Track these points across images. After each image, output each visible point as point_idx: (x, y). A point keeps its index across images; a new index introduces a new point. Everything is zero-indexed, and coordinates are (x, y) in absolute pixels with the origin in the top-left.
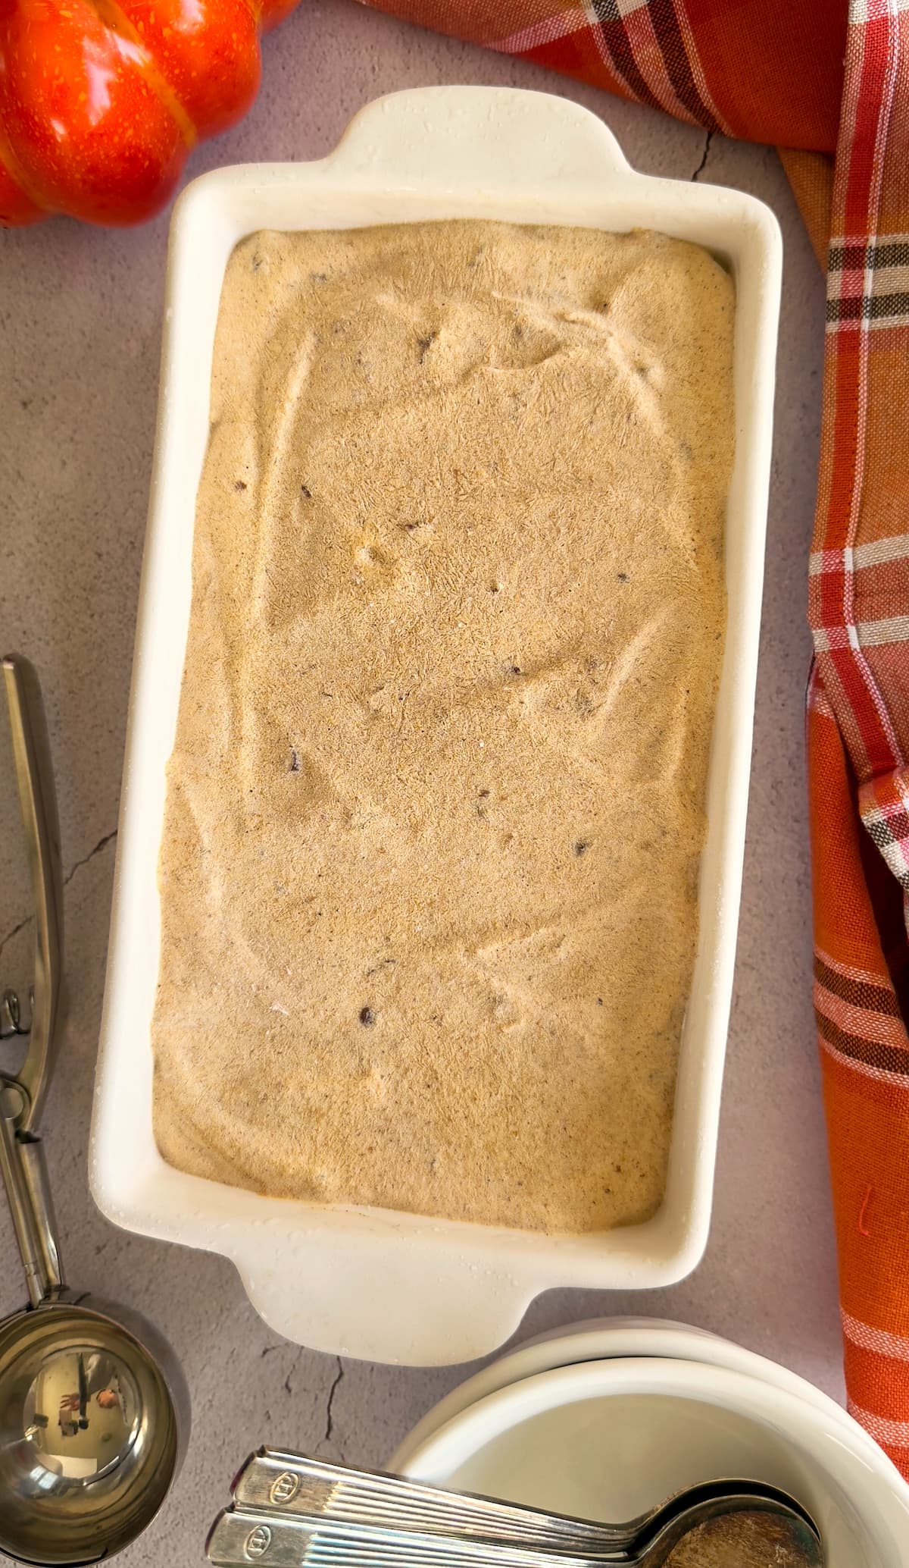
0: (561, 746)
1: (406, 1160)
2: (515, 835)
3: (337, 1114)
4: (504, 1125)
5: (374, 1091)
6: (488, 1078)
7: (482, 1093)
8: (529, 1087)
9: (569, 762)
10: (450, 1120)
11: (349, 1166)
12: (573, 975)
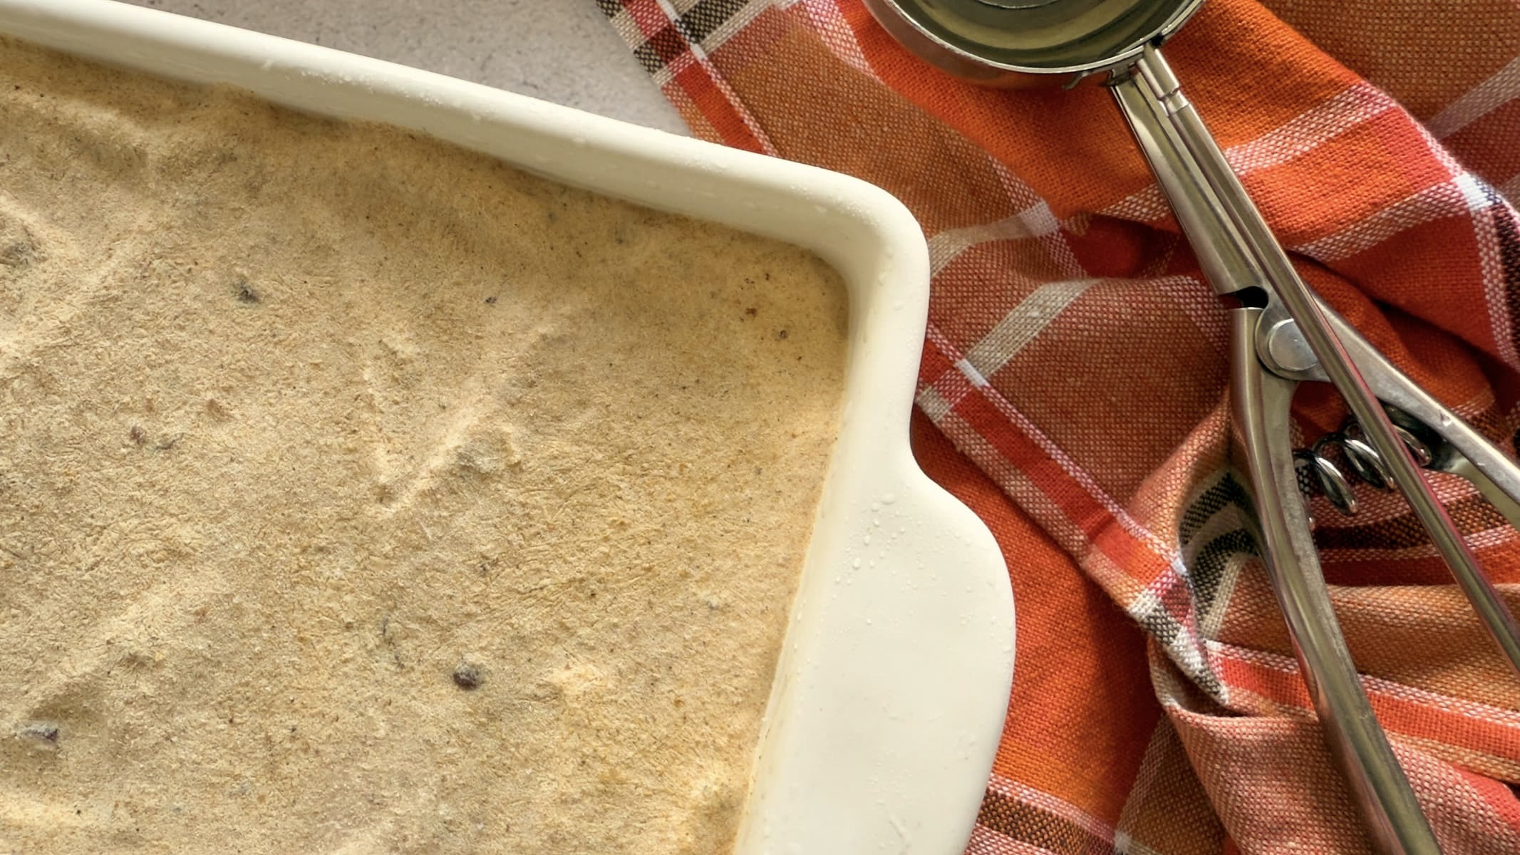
0: (76, 299)
1: (701, 649)
2: (210, 396)
3: (616, 749)
4: (668, 484)
5: (587, 684)
6: (592, 497)
7: (616, 511)
8: (612, 435)
9: (104, 292)
10: (649, 569)
11: (698, 743)
12: (445, 338)
